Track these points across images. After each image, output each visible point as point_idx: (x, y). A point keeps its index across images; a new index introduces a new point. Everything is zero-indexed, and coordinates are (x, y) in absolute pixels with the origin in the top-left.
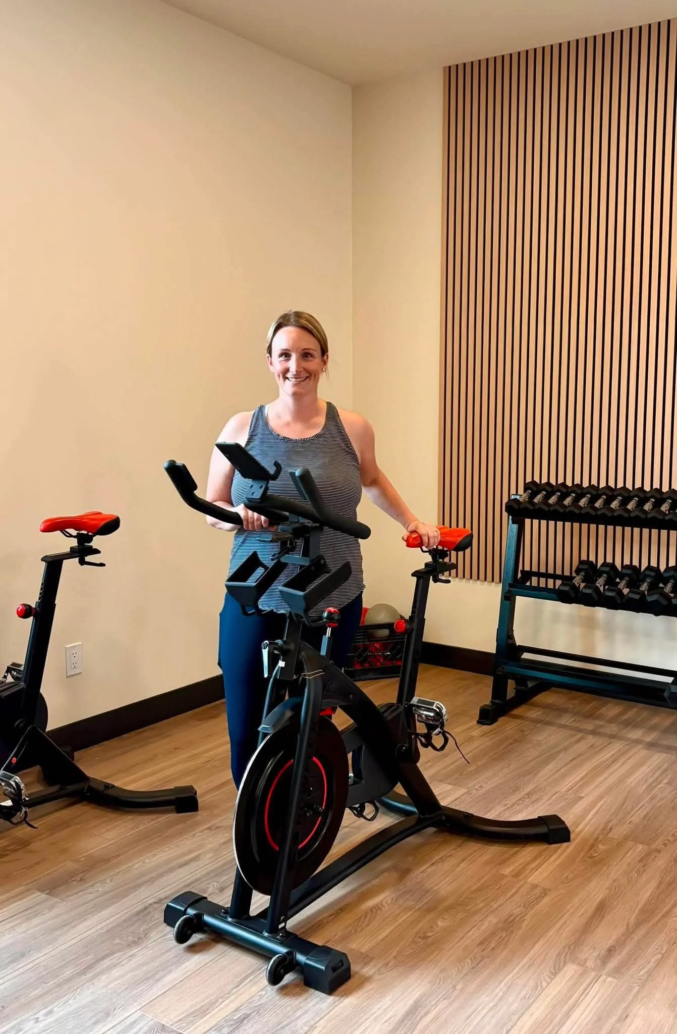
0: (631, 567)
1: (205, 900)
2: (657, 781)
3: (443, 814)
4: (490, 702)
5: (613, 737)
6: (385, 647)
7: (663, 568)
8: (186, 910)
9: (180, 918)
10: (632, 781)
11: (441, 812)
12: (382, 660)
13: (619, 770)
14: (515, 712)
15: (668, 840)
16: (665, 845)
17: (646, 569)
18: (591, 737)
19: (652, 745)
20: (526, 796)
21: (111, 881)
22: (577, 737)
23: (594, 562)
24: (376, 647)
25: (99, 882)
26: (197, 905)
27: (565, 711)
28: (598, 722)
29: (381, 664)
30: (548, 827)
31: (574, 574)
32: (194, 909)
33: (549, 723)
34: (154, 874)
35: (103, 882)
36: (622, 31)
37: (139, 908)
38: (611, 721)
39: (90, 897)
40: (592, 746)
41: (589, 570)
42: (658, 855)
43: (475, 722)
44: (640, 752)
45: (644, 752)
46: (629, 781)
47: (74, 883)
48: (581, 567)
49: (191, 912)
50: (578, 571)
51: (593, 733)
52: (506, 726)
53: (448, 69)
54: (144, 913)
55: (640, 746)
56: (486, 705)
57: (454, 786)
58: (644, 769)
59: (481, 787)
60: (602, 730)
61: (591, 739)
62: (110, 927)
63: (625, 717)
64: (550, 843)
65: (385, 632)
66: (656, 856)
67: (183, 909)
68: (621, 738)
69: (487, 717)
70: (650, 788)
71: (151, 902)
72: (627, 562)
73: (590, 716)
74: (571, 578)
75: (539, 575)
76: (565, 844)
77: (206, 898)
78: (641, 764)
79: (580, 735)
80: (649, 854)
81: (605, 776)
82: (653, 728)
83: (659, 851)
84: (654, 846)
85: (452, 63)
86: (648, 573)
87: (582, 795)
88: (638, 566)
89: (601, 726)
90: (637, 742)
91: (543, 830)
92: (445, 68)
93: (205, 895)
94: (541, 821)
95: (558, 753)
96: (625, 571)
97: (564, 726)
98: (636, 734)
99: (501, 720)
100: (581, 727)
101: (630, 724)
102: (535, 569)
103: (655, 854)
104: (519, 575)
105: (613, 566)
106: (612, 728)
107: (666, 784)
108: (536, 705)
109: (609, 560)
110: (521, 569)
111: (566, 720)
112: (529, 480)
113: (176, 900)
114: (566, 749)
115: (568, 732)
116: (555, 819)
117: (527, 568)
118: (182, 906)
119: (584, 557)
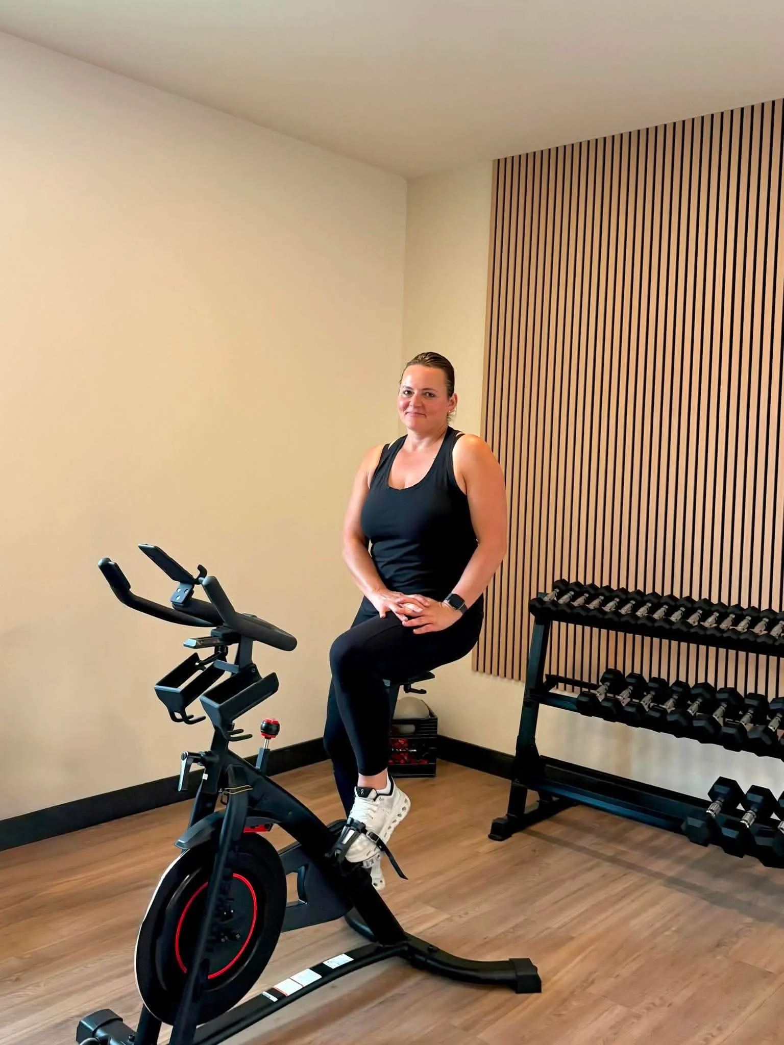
0: (658, 680)
1: (120, 1022)
2: (665, 927)
3: (408, 945)
4: (507, 815)
5: (632, 867)
6: (411, 744)
7: (692, 683)
8: (95, 1031)
9: (86, 1038)
10: (635, 923)
11: (405, 942)
12: (406, 758)
13: (627, 907)
14: (535, 828)
15: (653, 1004)
16: (649, 1009)
17: (674, 684)
18: (608, 864)
19: (674, 882)
20: (512, 930)
21: (45, 985)
22: (591, 864)
23: (622, 672)
24: (400, 743)
25: (32, 985)
26: (107, 1027)
27: (589, 830)
28: (622, 848)
29: (406, 762)
30: (516, 973)
31: (600, 683)
32: (105, 1031)
33: (566, 844)
34: (89, 983)
35: (38, 985)
36: (665, 126)
37: (58, 1021)
38: (639, 846)
39: (19, 1000)
40: (604, 876)
41: (615, 679)
42: (635, 1021)
43: (486, 836)
44: (656, 888)
45: (663, 889)
46: (634, 922)
47: (9, 982)
48: (607, 676)
49: (100, 1033)
50: (604, 680)
51: (613, 860)
52: (519, 841)
53: (497, 162)
54: (60, 1027)
55: (661, 881)
56: (499, 819)
57: (436, 910)
58: (657, 909)
59: (467, 914)
60: (623, 858)
61: (606, 867)
62: (23, 1038)
63: (655, 843)
64: (518, 992)
65: (411, 728)
66: (633, 1023)
67: (93, 1029)
68: (640, 869)
69: (500, 831)
70: (655, 934)
71: (74, 1014)
72: (655, 674)
73: (617, 838)
74: (595, 687)
75: (566, 681)
76: (535, 995)
77: (121, 1020)
78: (653, 903)
79: (596, 861)
80: (625, 1019)
81: (608, 913)
82: (682, 860)
83: (638, 1017)
84: (635, 1010)
85: (501, 157)
86: (675, 688)
87: (574, 935)
88: (666, 680)
89: (623, 853)
90: (657, 875)
91: (510, 975)
92: (494, 161)
93: (121, 1015)
94: (512, 964)
95: (563, 881)
96: (652, 685)
97: (582, 849)
98: (659, 865)
99: (516, 836)
100: (601, 851)
101: (658, 853)
102: (562, 674)
103: (633, 1020)
104: (545, 680)
105: (640, 677)
106: (635, 856)
107: (675, 931)
108: (560, 822)
109: (637, 671)
110: (548, 673)
111: (588, 841)
112: (557, 578)
113: (92, 1018)
114: (573, 878)
115: (583, 856)
116: (526, 963)
117: (554, 673)
118: (93, 1027)
119: (611, 666)
